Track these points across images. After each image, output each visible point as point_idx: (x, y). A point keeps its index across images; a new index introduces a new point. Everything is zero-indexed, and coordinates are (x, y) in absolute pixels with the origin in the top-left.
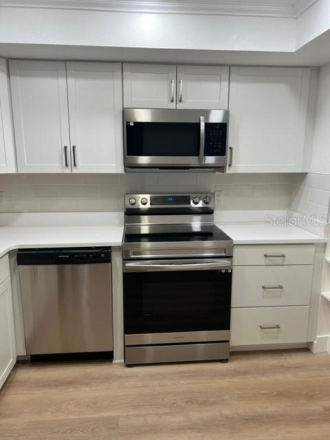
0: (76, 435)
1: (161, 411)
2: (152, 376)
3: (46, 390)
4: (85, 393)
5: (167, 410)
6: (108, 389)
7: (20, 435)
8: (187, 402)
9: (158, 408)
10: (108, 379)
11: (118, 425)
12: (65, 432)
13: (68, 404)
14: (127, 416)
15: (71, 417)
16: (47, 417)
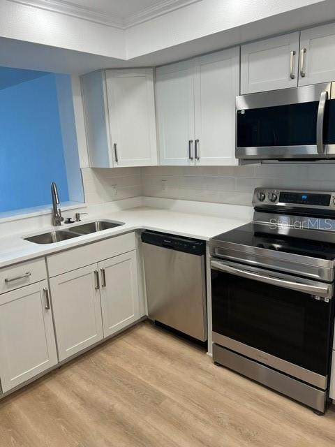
0: (130, 391)
1: (202, 415)
2: (226, 383)
3: (145, 349)
4: (165, 366)
5: (206, 418)
6: (182, 372)
7: (104, 370)
8: (231, 424)
9: (202, 411)
10: (190, 364)
11: (160, 403)
12: (126, 385)
13: (147, 367)
14: (173, 402)
15: (140, 377)
16: (128, 368)
